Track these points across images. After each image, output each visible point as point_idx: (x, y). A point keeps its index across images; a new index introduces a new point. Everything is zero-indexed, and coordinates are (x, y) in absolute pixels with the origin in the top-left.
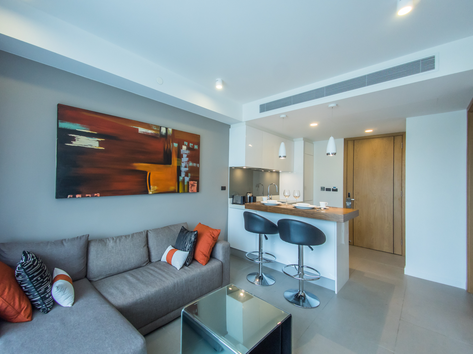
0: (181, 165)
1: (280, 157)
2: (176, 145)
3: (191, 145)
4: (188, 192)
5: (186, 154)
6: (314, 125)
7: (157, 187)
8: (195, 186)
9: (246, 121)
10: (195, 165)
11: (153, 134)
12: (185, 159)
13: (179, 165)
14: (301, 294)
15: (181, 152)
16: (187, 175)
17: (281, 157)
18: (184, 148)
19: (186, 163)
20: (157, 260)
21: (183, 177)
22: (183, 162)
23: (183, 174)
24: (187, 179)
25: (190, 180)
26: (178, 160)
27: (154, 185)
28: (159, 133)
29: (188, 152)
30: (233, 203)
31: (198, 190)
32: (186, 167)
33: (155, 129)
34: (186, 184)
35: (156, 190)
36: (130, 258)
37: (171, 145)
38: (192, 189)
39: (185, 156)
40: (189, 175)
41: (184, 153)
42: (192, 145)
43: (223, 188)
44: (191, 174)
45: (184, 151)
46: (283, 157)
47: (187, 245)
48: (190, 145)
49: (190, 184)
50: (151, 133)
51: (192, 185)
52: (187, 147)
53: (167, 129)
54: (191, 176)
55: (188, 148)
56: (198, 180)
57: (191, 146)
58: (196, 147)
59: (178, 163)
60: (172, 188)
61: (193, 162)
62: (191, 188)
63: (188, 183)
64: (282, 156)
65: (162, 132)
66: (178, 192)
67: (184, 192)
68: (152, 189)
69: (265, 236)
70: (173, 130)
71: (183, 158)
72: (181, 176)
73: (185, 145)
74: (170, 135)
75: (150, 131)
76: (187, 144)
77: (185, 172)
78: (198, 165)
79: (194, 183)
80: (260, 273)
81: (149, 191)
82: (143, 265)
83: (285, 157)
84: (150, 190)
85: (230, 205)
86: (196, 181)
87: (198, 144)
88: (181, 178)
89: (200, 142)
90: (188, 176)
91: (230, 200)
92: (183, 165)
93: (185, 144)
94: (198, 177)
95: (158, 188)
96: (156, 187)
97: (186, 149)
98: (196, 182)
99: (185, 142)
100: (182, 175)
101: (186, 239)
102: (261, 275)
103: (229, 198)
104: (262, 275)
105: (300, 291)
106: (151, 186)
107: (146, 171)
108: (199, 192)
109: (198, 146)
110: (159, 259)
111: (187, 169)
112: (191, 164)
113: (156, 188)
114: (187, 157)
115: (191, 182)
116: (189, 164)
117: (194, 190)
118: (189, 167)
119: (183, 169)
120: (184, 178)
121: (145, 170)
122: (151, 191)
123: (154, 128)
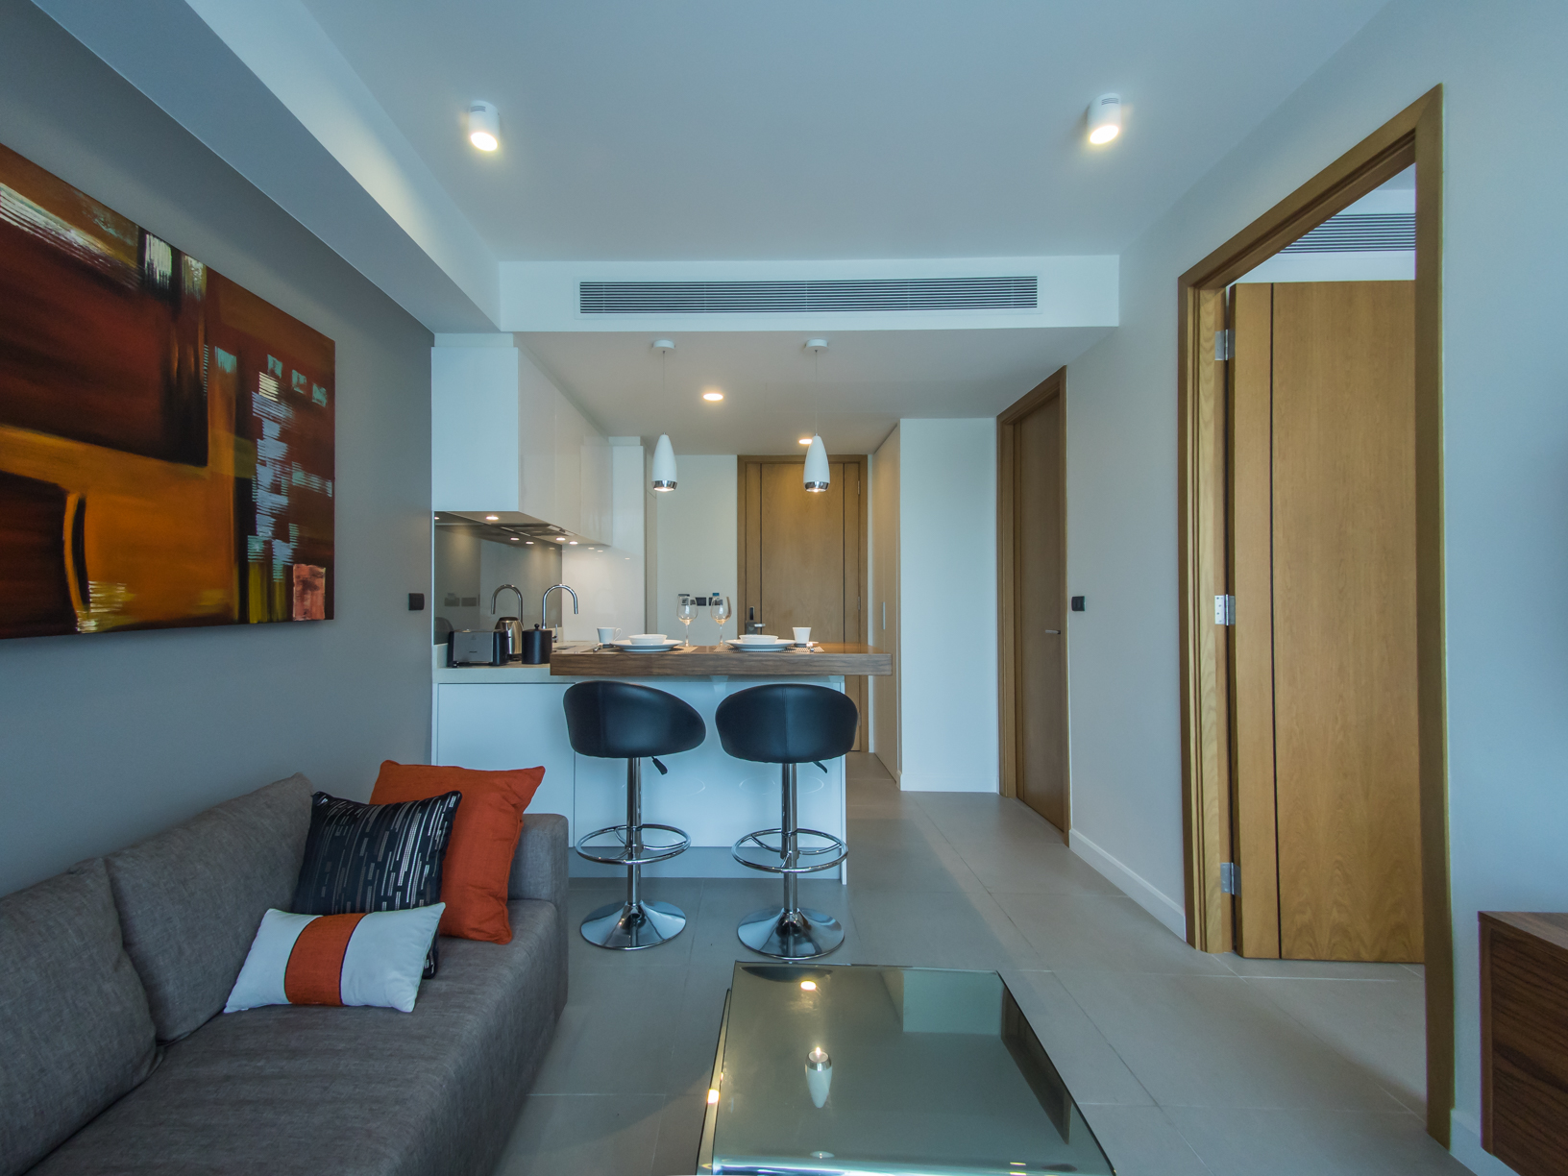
0: (256, 474)
1: (659, 484)
2: (226, 361)
3: (297, 378)
4: (288, 619)
5: (275, 420)
6: (713, 397)
7: (130, 588)
8: (315, 588)
9: (514, 333)
10: (315, 482)
11: (96, 257)
12: (271, 447)
13: (247, 476)
14: (791, 919)
15: (255, 405)
16: (281, 533)
17: (662, 486)
18: (268, 386)
19: (278, 467)
20: (202, 1017)
21: (265, 542)
22: (264, 464)
23: (265, 528)
24: (283, 552)
25: (299, 557)
26: (238, 448)
27: (110, 578)
28: (133, 265)
29: (283, 412)
30: (451, 663)
31: (329, 613)
32: (276, 489)
33: (111, 231)
34: (278, 575)
35: (125, 610)
36: (42, 1070)
37: (205, 359)
38: (308, 603)
39: (271, 430)
40: (293, 530)
41: (269, 413)
42: (303, 379)
43: (416, 602)
44: (300, 531)
45: (265, 403)
46: (668, 486)
47: (407, 874)
48: (294, 380)
49: (298, 577)
50: (85, 250)
51: (307, 586)
52: (279, 388)
53: (177, 255)
54: (300, 539)
55: (286, 394)
56: (329, 564)
57: (299, 385)
58: (319, 395)
59: (239, 464)
60: (212, 599)
61: (310, 467)
62: (302, 599)
63: (288, 571)
64: (665, 483)
65: (151, 265)
66: (244, 619)
67: (271, 621)
68: (98, 601)
69: (656, 762)
70: (211, 275)
71: (262, 439)
72: (254, 533)
73: (273, 374)
74: (198, 297)
75: (77, 237)
76: (279, 372)
77: (273, 515)
78: (329, 484)
79: (315, 575)
80: (631, 904)
81: (79, 612)
82: (136, 1081)
83: (673, 485)
84: (88, 609)
85: (440, 673)
86: (322, 566)
87: (328, 383)
88: (255, 546)
89: (333, 374)
90: (286, 539)
91: (438, 651)
92: (265, 476)
93: (270, 366)
94: (331, 545)
95: (131, 596)
96: (121, 590)
97: (277, 397)
98: (323, 570)
99: (271, 359)
100: (259, 529)
101: (391, 846)
102: (635, 910)
103: (437, 642)
104: (640, 908)
105: (787, 911)
106: (92, 585)
107: (55, 487)
108: (332, 618)
109: (327, 391)
110: (216, 1007)
111: (282, 500)
112: (298, 477)
113: (121, 592)
114: (280, 439)
115: (302, 570)
116: (290, 474)
117: (314, 610)
118: (296, 493)
119: (267, 501)
120: (268, 544)
121: (52, 480)
122: (89, 617)
123: (105, 223)
